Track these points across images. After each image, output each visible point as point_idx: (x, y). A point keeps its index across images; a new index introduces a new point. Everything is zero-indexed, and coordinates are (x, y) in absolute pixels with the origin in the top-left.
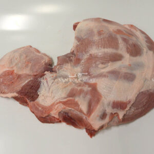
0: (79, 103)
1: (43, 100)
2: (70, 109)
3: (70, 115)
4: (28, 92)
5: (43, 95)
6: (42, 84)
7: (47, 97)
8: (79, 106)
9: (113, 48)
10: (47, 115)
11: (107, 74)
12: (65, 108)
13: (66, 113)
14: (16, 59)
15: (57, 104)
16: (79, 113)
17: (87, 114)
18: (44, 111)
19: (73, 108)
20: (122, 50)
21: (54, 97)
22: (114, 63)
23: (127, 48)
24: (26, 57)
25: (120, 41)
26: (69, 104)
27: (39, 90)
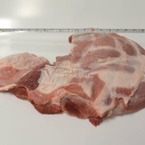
0: (83, 87)
1: (43, 88)
2: (73, 94)
3: (73, 101)
4: (27, 82)
5: (43, 84)
7: (47, 86)
8: (83, 90)
9: (110, 46)
10: (47, 102)
11: (107, 67)
12: (67, 94)
13: (68, 99)
15: (59, 89)
16: (82, 99)
17: (92, 98)
18: (45, 98)
19: (76, 93)
20: (119, 48)
21: (55, 85)
22: (113, 58)
23: (124, 47)
24: (24, 59)
25: (116, 41)
26: (72, 89)
27: (40, 79)
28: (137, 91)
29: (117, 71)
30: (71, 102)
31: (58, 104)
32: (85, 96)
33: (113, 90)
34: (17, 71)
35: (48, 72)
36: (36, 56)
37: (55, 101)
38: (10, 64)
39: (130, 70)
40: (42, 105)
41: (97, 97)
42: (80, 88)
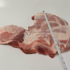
0: (46, 41)
1: (26, 42)
2: (41, 44)
3: (41, 47)
4: (18, 39)
5: (26, 40)
6: (25, 35)
7: (28, 40)
8: (46, 42)
9: (54, 21)
10: (29, 48)
11: (54, 31)
12: (38, 44)
13: (39, 46)
14: (8, 28)
15: (35, 42)
17: (50, 45)
19: (43, 43)
20: (58, 22)
21: (32, 40)
22: (56, 27)
23: (60, 22)
24: (12, 28)
25: (56, 19)
26: (41, 42)
28: (69, 41)
29: (59, 33)
30: (41, 48)
31: (34, 49)
32: (47, 45)
33: (59, 41)
34: (11, 34)
35: (27, 34)
36: (17, 26)
37: (33, 48)
38: (6, 30)
39: (64, 32)
40: (27, 50)
41: (52, 45)
42: (44, 41)
